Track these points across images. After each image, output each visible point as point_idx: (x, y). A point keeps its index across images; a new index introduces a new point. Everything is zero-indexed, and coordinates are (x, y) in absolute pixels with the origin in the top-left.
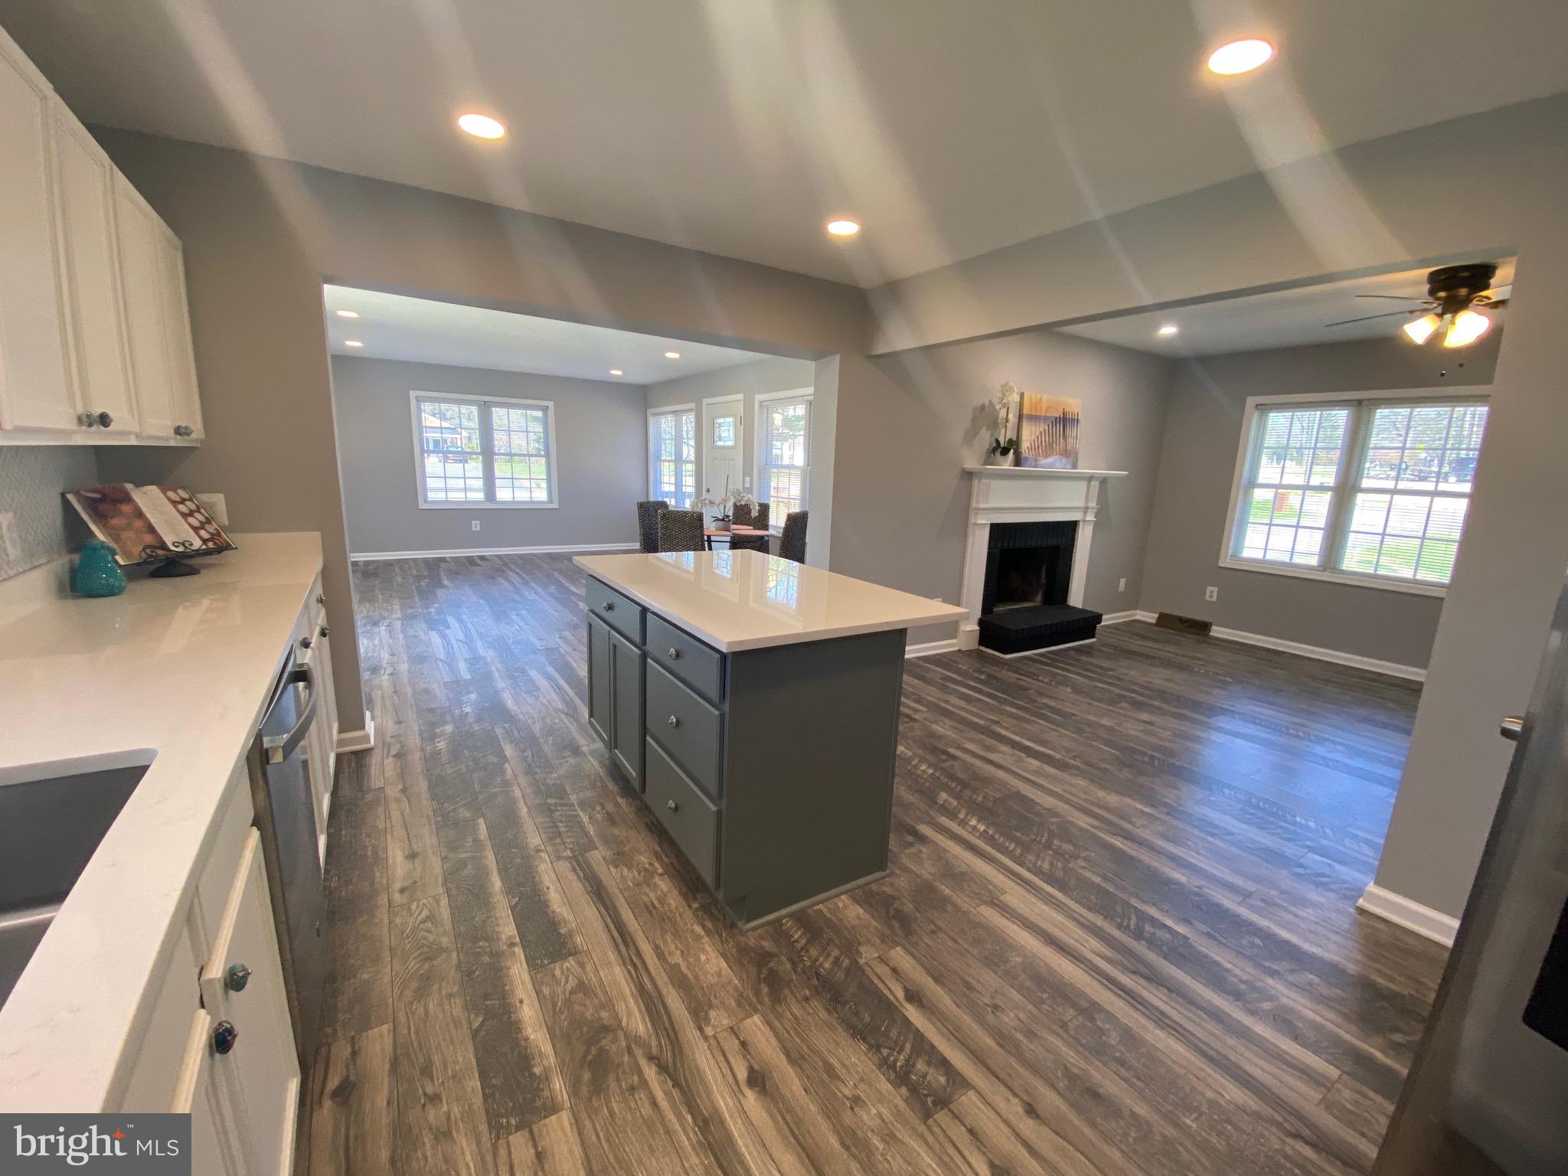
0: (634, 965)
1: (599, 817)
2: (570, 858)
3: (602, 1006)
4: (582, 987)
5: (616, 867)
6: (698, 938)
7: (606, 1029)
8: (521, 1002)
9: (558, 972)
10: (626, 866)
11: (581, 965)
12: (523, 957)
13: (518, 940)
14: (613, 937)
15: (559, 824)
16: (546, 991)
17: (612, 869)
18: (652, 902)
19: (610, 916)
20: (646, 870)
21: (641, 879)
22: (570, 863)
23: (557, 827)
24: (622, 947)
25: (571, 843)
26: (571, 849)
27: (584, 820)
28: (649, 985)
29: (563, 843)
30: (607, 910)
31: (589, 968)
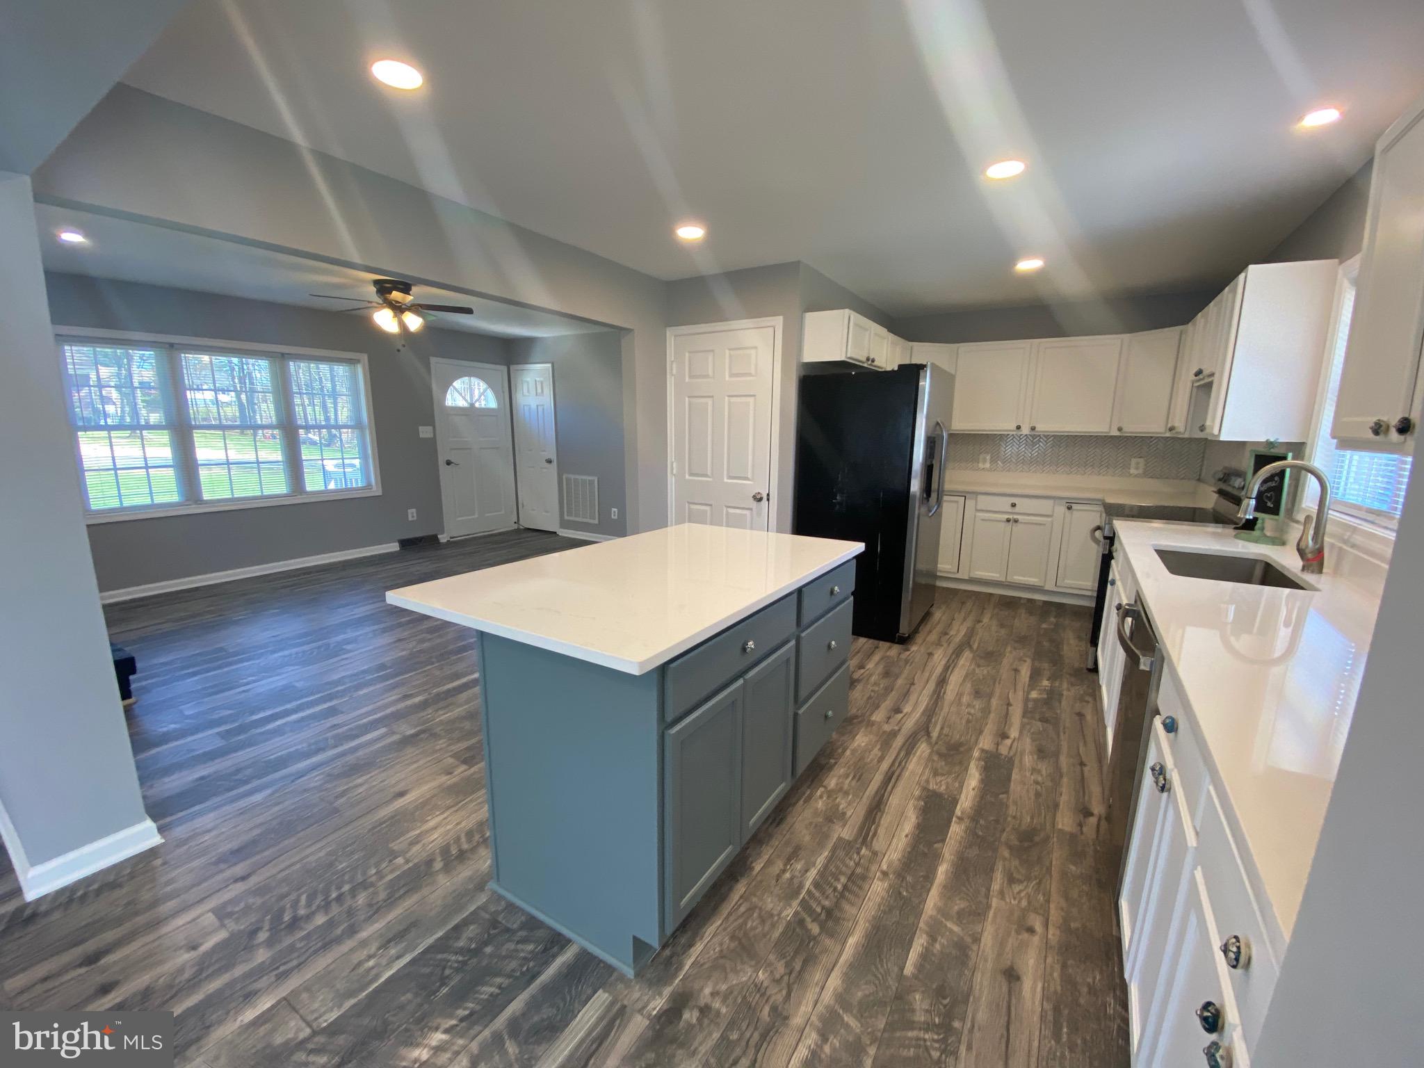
0: (900, 763)
1: (799, 866)
2: (867, 846)
3: (933, 761)
4: (936, 773)
5: (844, 814)
6: (854, 751)
7: (941, 755)
8: (973, 789)
9: (943, 787)
10: (838, 809)
11: (927, 781)
12: (958, 807)
13: (954, 819)
14: (896, 782)
15: (839, 887)
16: (957, 785)
17: (849, 813)
18: (852, 779)
19: (885, 790)
20: (828, 797)
21: (840, 795)
22: (871, 843)
23: (845, 887)
24: (896, 774)
25: (851, 859)
26: (858, 853)
27: (816, 872)
28: (902, 754)
29: (857, 864)
30: (883, 795)
31: (924, 778)
